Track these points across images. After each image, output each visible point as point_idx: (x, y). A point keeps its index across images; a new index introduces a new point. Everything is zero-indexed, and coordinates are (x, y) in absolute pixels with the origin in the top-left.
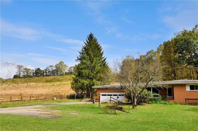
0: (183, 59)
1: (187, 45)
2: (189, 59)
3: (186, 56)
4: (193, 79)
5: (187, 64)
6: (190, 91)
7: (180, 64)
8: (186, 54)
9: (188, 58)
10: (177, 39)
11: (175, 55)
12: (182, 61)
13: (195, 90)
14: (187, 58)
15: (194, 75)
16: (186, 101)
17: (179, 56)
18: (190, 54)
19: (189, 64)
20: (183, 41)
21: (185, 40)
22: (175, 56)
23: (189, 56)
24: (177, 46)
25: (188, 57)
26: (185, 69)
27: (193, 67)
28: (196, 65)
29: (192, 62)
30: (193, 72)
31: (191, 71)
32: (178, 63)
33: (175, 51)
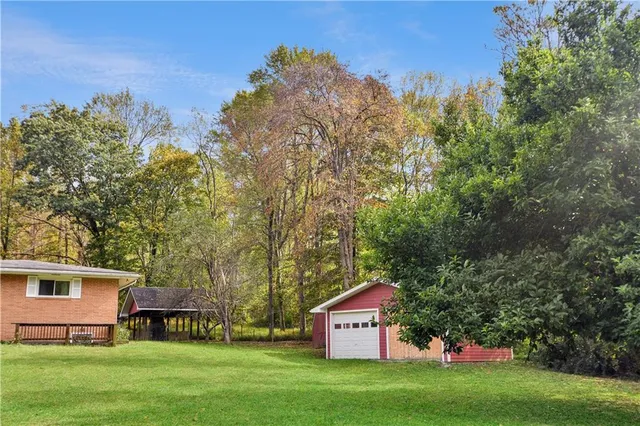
0: (41, 195)
1: (62, 151)
2: (60, 198)
3: (53, 187)
4: (63, 261)
5: (50, 213)
6: (36, 299)
7: (29, 209)
8: (53, 178)
9: (59, 192)
10: (32, 125)
11: (18, 175)
12: (36, 200)
13: (54, 296)
14: (56, 193)
15: (70, 248)
16: (17, 331)
17: (31, 183)
18: (64, 182)
19: (59, 212)
20: (51, 136)
21: (57, 134)
22: (16, 180)
23: (63, 188)
24: (29, 149)
25: (58, 188)
26: (45, 228)
27: (68, 222)
28: (78, 218)
29: (66, 208)
30: (66, 239)
31: (63, 235)
32: (23, 205)
33: (18, 164)
